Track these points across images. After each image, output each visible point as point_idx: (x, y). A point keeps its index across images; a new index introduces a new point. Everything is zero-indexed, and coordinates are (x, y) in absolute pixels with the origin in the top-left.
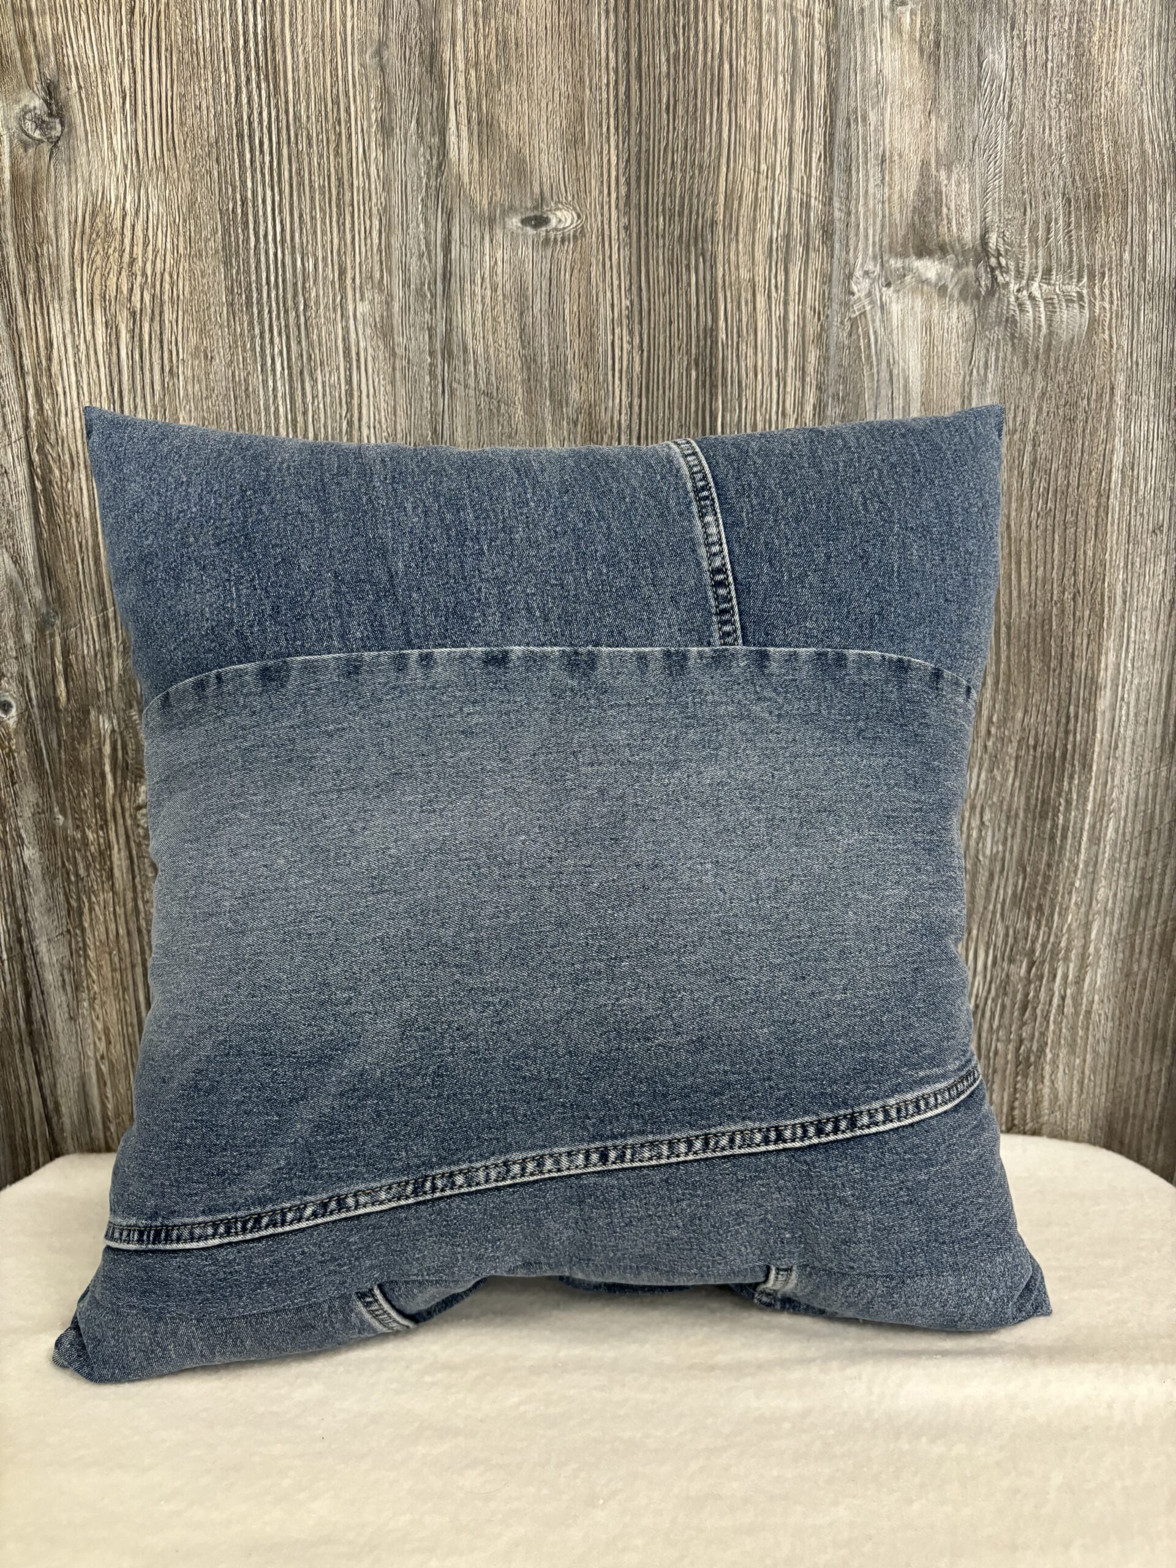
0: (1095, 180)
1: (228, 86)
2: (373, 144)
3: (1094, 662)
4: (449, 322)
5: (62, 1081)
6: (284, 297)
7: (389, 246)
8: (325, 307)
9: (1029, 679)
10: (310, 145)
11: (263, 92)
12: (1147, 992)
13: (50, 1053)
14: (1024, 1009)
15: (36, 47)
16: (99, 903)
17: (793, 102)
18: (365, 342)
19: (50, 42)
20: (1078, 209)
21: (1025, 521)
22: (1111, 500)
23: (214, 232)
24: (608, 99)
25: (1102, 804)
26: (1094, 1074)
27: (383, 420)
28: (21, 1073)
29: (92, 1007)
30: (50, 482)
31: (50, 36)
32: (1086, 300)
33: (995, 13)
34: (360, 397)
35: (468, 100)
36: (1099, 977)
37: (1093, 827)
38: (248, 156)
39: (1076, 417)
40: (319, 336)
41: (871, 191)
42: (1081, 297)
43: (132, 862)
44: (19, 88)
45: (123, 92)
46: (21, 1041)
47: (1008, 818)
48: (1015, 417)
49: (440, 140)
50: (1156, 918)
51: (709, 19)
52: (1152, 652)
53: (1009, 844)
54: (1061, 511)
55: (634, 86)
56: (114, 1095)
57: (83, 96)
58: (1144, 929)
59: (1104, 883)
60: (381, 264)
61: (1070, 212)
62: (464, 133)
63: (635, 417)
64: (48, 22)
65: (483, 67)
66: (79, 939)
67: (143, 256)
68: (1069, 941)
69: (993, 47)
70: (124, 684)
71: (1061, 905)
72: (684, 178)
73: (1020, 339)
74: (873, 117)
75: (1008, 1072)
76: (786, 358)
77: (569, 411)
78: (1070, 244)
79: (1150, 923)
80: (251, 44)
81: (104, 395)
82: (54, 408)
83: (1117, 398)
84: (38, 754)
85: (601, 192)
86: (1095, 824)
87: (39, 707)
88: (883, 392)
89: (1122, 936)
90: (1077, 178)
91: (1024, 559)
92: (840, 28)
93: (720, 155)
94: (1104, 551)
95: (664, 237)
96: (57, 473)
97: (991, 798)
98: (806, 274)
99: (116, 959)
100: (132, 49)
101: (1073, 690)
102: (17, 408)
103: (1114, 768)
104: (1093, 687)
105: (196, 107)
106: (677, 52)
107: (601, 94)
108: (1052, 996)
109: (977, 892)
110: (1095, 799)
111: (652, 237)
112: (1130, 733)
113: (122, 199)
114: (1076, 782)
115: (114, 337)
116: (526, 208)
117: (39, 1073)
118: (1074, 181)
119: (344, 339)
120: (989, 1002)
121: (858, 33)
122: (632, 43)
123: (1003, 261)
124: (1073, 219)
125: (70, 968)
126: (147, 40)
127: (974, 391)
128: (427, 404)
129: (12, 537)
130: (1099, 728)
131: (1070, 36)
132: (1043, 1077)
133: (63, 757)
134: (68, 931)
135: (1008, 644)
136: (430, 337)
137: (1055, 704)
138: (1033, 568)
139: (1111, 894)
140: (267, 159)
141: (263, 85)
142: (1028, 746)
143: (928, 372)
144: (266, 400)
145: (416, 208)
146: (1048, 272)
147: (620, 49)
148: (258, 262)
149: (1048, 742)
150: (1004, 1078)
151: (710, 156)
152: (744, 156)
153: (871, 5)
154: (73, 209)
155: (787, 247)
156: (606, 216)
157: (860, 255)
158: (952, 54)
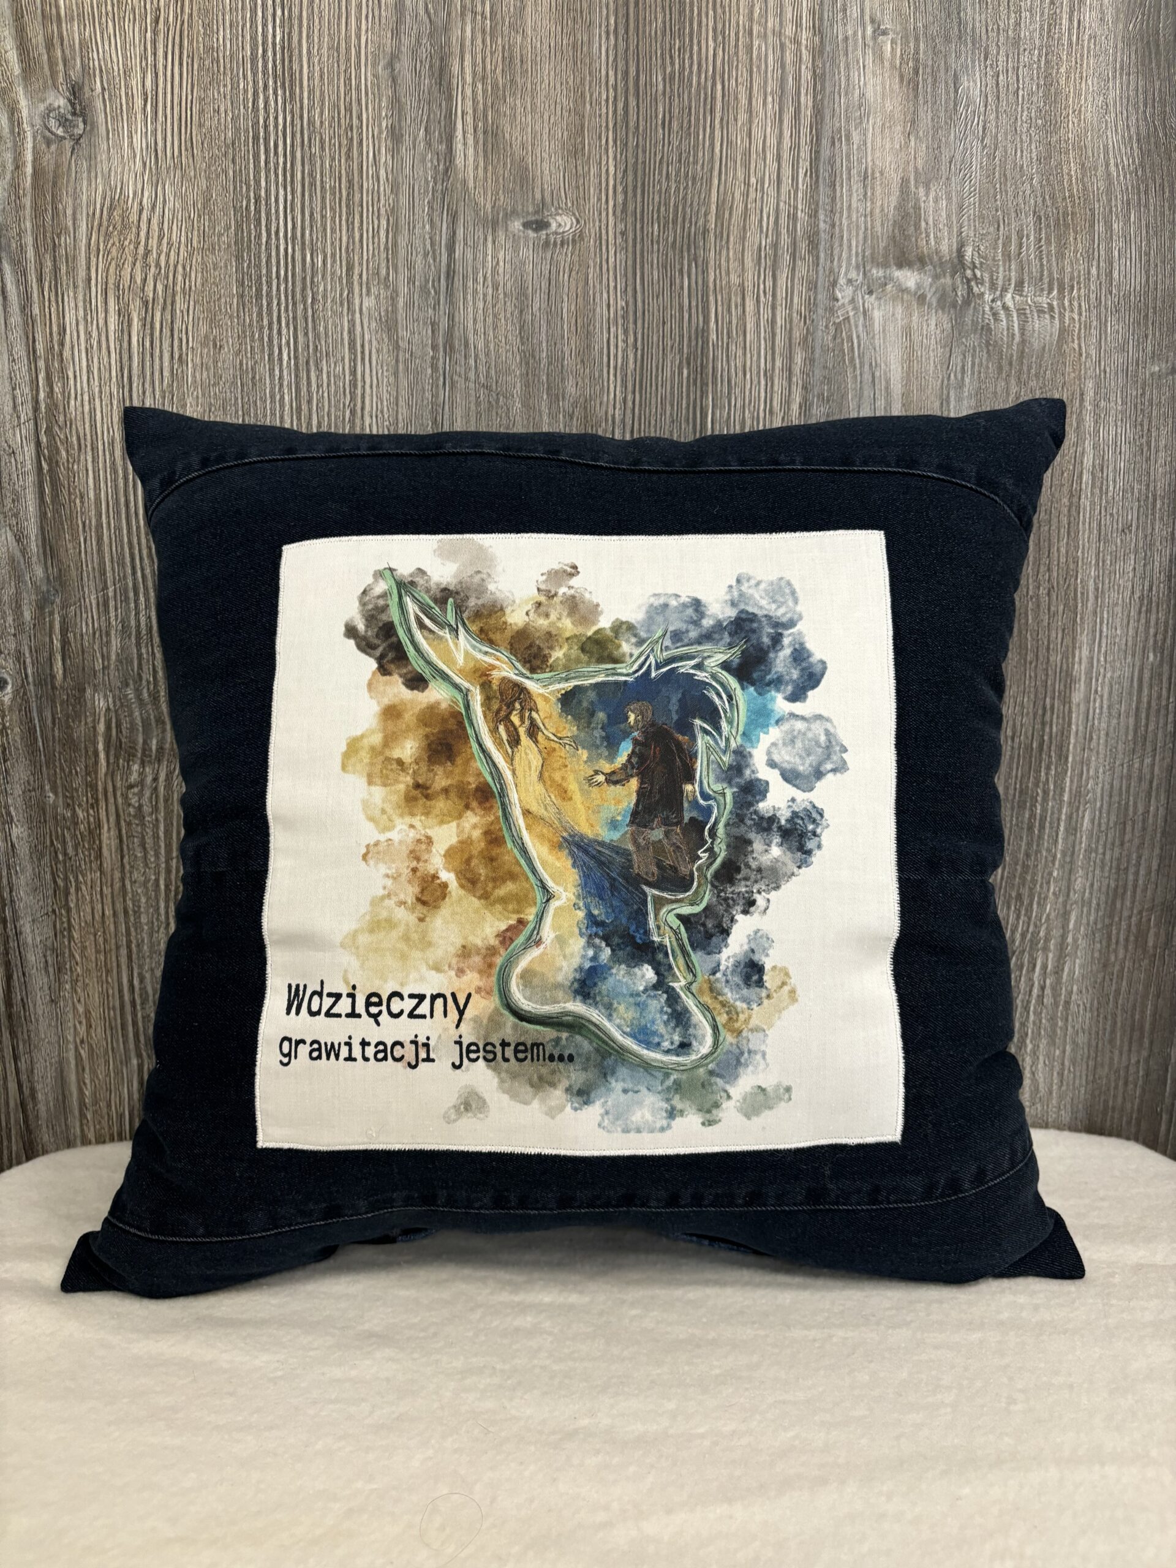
0: (1064, 199)
1: (246, 91)
2: (383, 149)
3: (1068, 654)
4: (451, 317)
5: (39, 1067)
6: (293, 291)
7: (395, 244)
8: (332, 301)
10: (322, 148)
11: (279, 98)
12: (1124, 983)
13: (29, 1037)
15: (63, 51)
16: (86, 883)
17: (781, 121)
18: (369, 334)
19: (77, 45)
20: (1048, 226)
22: (1082, 500)
23: (227, 228)
24: (607, 113)
25: (1078, 795)
26: (1074, 1065)
27: (385, 409)
29: (74, 989)
30: (57, 462)
31: (77, 42)
32: (1056, 311)
33: (970, 45)
34: (363, 387)
35: (475, 111)
36: (1076, 967)
37: (1070, 817)
38: (263, 157)
40: (326, 328)
41: (854, 205)
42: (1051, 308)
43: (121, 841)
44: (44, 88)
49: (447, 147)
50: (1132, 909)
51: (703, 42)
52: (1123, 647)
55: (632, 102)
56: (92, 1080)
57: (106, 97)
58: (1120, 920)
59: (1081, 873)
60: (388, 261)
61: (1040, 229)
62: (470, 141)
63: (629, 412)
64: (76, 28)
65: (489, 81)
66: (65, 920)
67: (158, 248)
68: (1048, 933)
69: (968, 75)
70: (121, 662)
71: (1040, 894)
72: (678, 189)
73: (995, 346)
74: (856, 137)
76: (773, 359)
77: (563, 404)
78: (1041, 259)
79: (1126, 914)
80: (270, 53)
81: (114, 379)
82: (64, 392)
83: (1087, 404)
84: (32, 731)
85: (599, 199)
86: (1072, 814)
87: (35, 685)
88: (866, 393)
89: (1099, 926)
90: (1047, 197)
92: (826, 55)
93: (712, 170)
94: (1077, 548)
95: (658, 242)
96: (64, 454)
98: (792, 281)
99: (101, 940)
100: (155, 54)
101: (1049, 683)
102: (27, 390)
103: (1089, 760)
104: (1069, 681)
105: (214, 111)
106: (673, 72)
107: (600, 109)
108: (1032, 985)
110: (1071, 790)
111: (647, 243)
112: (1104, 725)
113: (139, 195)
114: (1053, 773)
115: (126, 324)
116: (528, 213)
117: (16, 1058)
118: (1044, 200)
119: (349, 332)
121: (843, 59)
122: (631, 63)
123: (978, 273)
124: (1043, 235)
125: (53, 950)
126: (170, 47)
127: (952, 393)
128: (428, 395)
129: (16, 515)
130: (1074, 720)
131: (1039, 67)
133: (57, 734)
134: (54, 911)
136: (433, 332)
137: (1032, 696)
139: (1088, 884)
140: (281, 160)
141: (279, 92)
143: (908, 374)
144: (272, 389)
145: (422, 210)
146: (1020, 285)
147: (619, 67)
148: (269, 257)
149: (1026, 733)
151: (703, 168)
152: (735, 169)
153: (855, 33)
154: (91, 203)
155: (775, 255)
156: (604, 222)
157: (844, 265)
158: (930, 80)
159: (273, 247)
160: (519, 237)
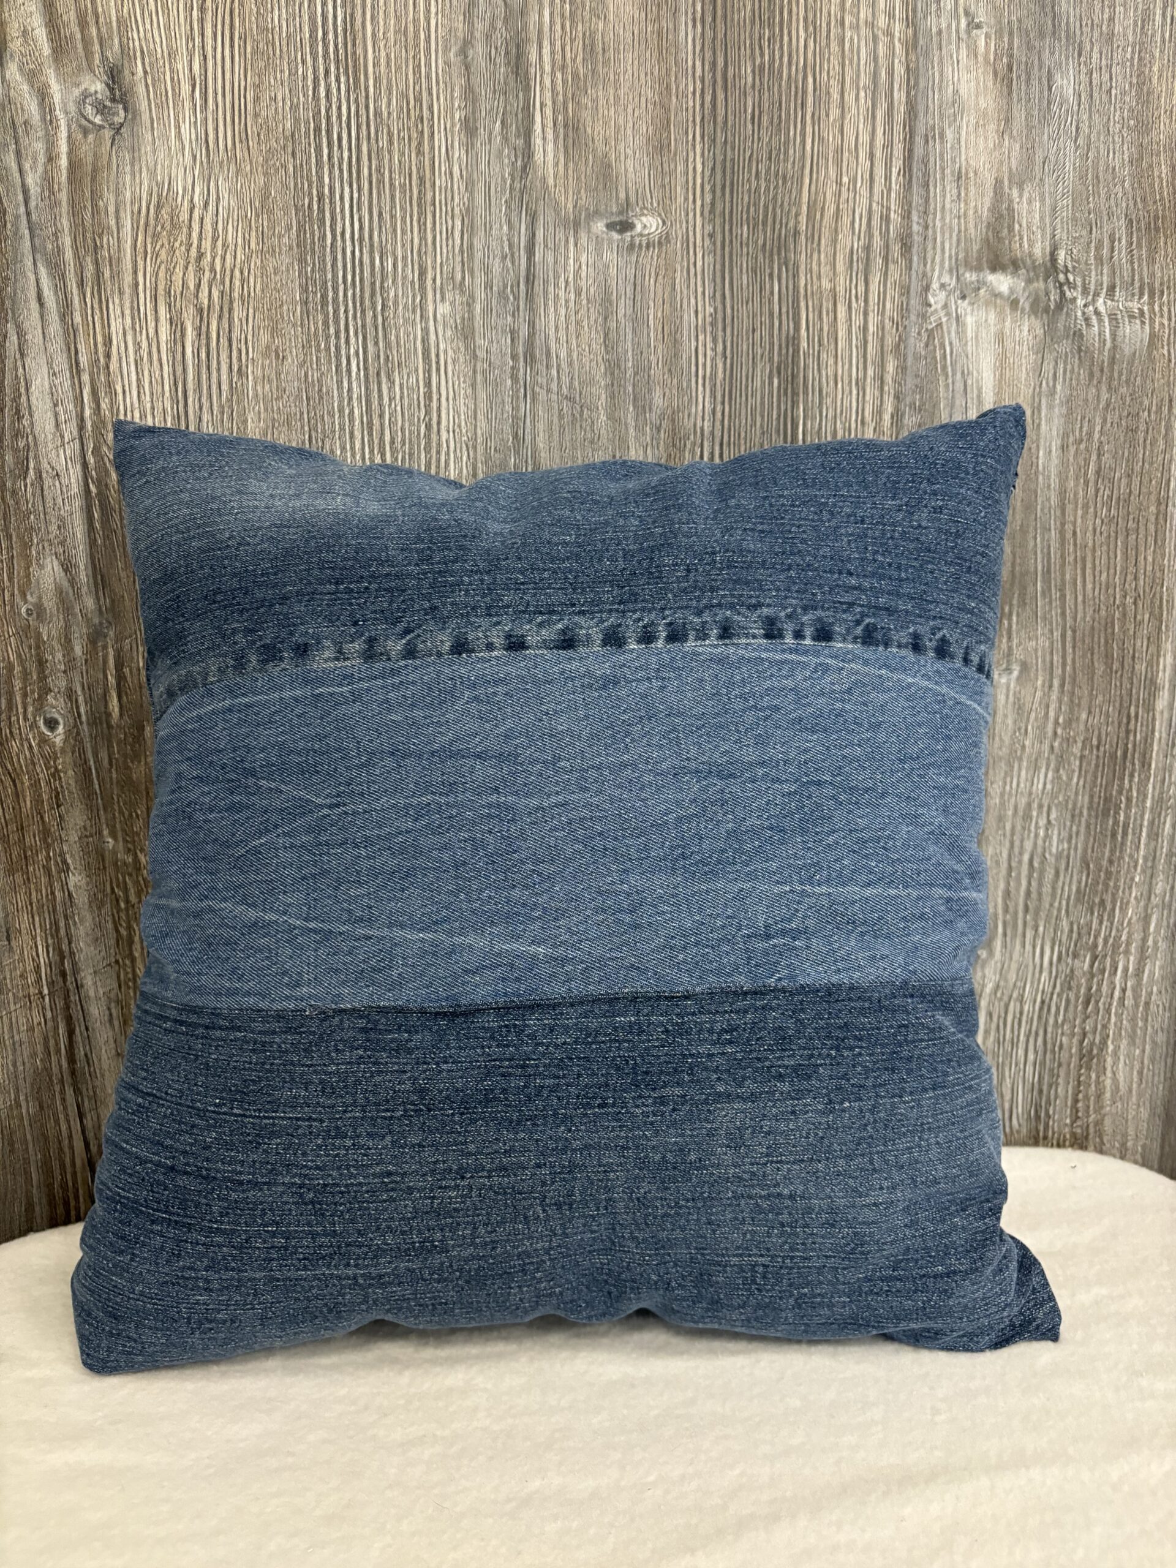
0: (1155, 202)
1: (305, 78)
2: (456, 144)
3: (1153, 662)
4: (532, 324)
6: (361, 297)
7: (471, 247)
8: (404, 308)
9: (1093, 681)
10: (391, 142)
11: (342, 86)
13: (95, 1093)
14: (1087, 1003)
15: (98, 29)
17: (874, 117)
18: (445, 343)
19: (114, 24)
20: (1139, 229)
21: (1091, 528)
22: (1170, 508)
23: (289, 228)
24: (694, 107)
25: (1160, 801)
26: (1153, 1063)
27: (463, 423)
28: (61, 1116)
30: (106, 485)
31: (114, 19)
32: (1147, 316)
33: (1064, 40)
34: (439, 400)
35: (554, 103)
36: (1157, 968)
37: (1152, 823)
38: (325, 151)
39: (1137, 427)
40: (397, 337)
41: (948, 206)
42: (1142, 313)
44: (79, 71)
45: (193, 79)
46: (62, 1082)
47: (1073, 816)
48: (1081, 428)
49: (525, 141)
51: (794, 32)
53: (1074, 841)
54: (1123, 518)
55: (720, 96)
57: (149, 81)
59: (1161, 877)
60: (463, 265)
61: (1132, 233)
62: (550, 136)
63: (718, 423)
64: (113, 3)
65: (569, 70)
66: (129, 970)
67: (212, 250)
68: (1130, 935)
69: (1062, 72)
71: (1122, 899)
72: (767, 188)
73: (1086, 352)
74: (949, 135)
75: (1072, 1065)
76: (865, 368)
77: (653, 417)
78: (1132, 263)
80: (331, 36)
81: (167, 394)
82: (112, 408)
84: (87, 773)
85: (686, 199)
86: (1154, 819)
87: (88, 724)
88: (958, 402)
90: (1139, 200)
91: (1089, 565)
92: (919, 48)
93: (803, 166)
94: (1163, 556)
95: (748, 245)
96: (113, 475)
97: (1057, 797)
98: (885, 285)
100: (203, 35)
101: (1134, 691)
102: (71, 407)
103: (1171, 766)
104: (1152, 687)
105: (271, 99)
106: (762, 64)
107: (687, 102)
108: (1114, 988)
109: (1044, 890)
110: (1153, 796)
111: (736, 245)
113: (189, 191)
114: (1136, 780)
115: (178, 334)
116: (612, 214)
117: (81, 1116)
118: (1135, 203)
119: (423, 341)
120: (1055, 996)
121: (937, 53)
122: (719, 53)
123: (1071, 277)
124: (1134, 239)
125: (118, 1002)
126: (219, 27)
127: (1044, 401)
128: (508, 408)
129: (63, 543)
130: (1157, 727)
131: (1132, 65)
132: (1105, 1069)
133: (114, 776)
134: (117, 962)
135: (1074, 647)
136: (512, 340)
137: (1117, 705)
138: (1097, 573)
139: (1169, 888)
140: (346, 154)
141: (342, 79)
142: (1092, 746)
143: (1000, 383)
144: (341, 402)
145: (500, 209)
146: (1112, 289)
147: (707, 59)
148: (335, 259)
149: (1110, 742)
150: (1068, 1074)
151: (793, 167)
152: (827, 168)
153: (949, 26)
154: (136, 199)
155: (868, 259)
156: (691, 223)
157: (937, 268)
158: (1023, 77)
159: (339, 250)
160: (603, 239)
